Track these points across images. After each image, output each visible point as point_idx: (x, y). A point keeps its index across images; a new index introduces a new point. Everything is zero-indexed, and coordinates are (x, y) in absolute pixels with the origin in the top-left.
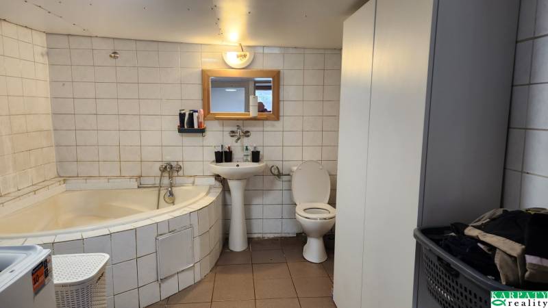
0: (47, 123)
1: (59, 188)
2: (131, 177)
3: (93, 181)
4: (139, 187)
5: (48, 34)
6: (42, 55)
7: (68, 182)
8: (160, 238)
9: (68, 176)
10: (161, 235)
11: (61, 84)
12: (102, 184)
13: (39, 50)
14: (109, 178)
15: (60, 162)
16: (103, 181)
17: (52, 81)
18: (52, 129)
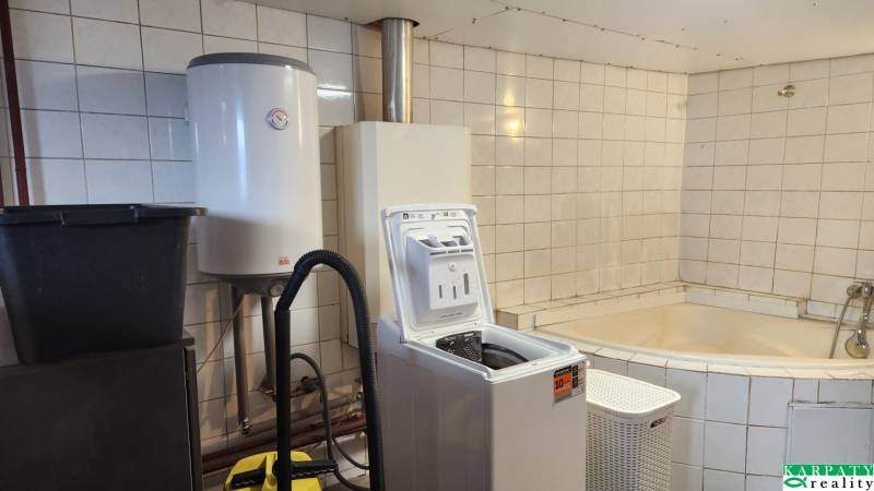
0: (673, 203)
1: (674, 296)
2: (788, 299)
3: (726, 294)
4: (800, 317)
5: (690, 75)
6: (679, 106)
7: (689, 289)
8: (798, 407)
9: (692, 280)
10: (800, 402)
11: (700, 145)
12: (738, 300)
13: (676, 100)
14: (750, 293)
15: (684, 259)
16: (741, 296)
17: (688, 143)
18: (679, 211)
